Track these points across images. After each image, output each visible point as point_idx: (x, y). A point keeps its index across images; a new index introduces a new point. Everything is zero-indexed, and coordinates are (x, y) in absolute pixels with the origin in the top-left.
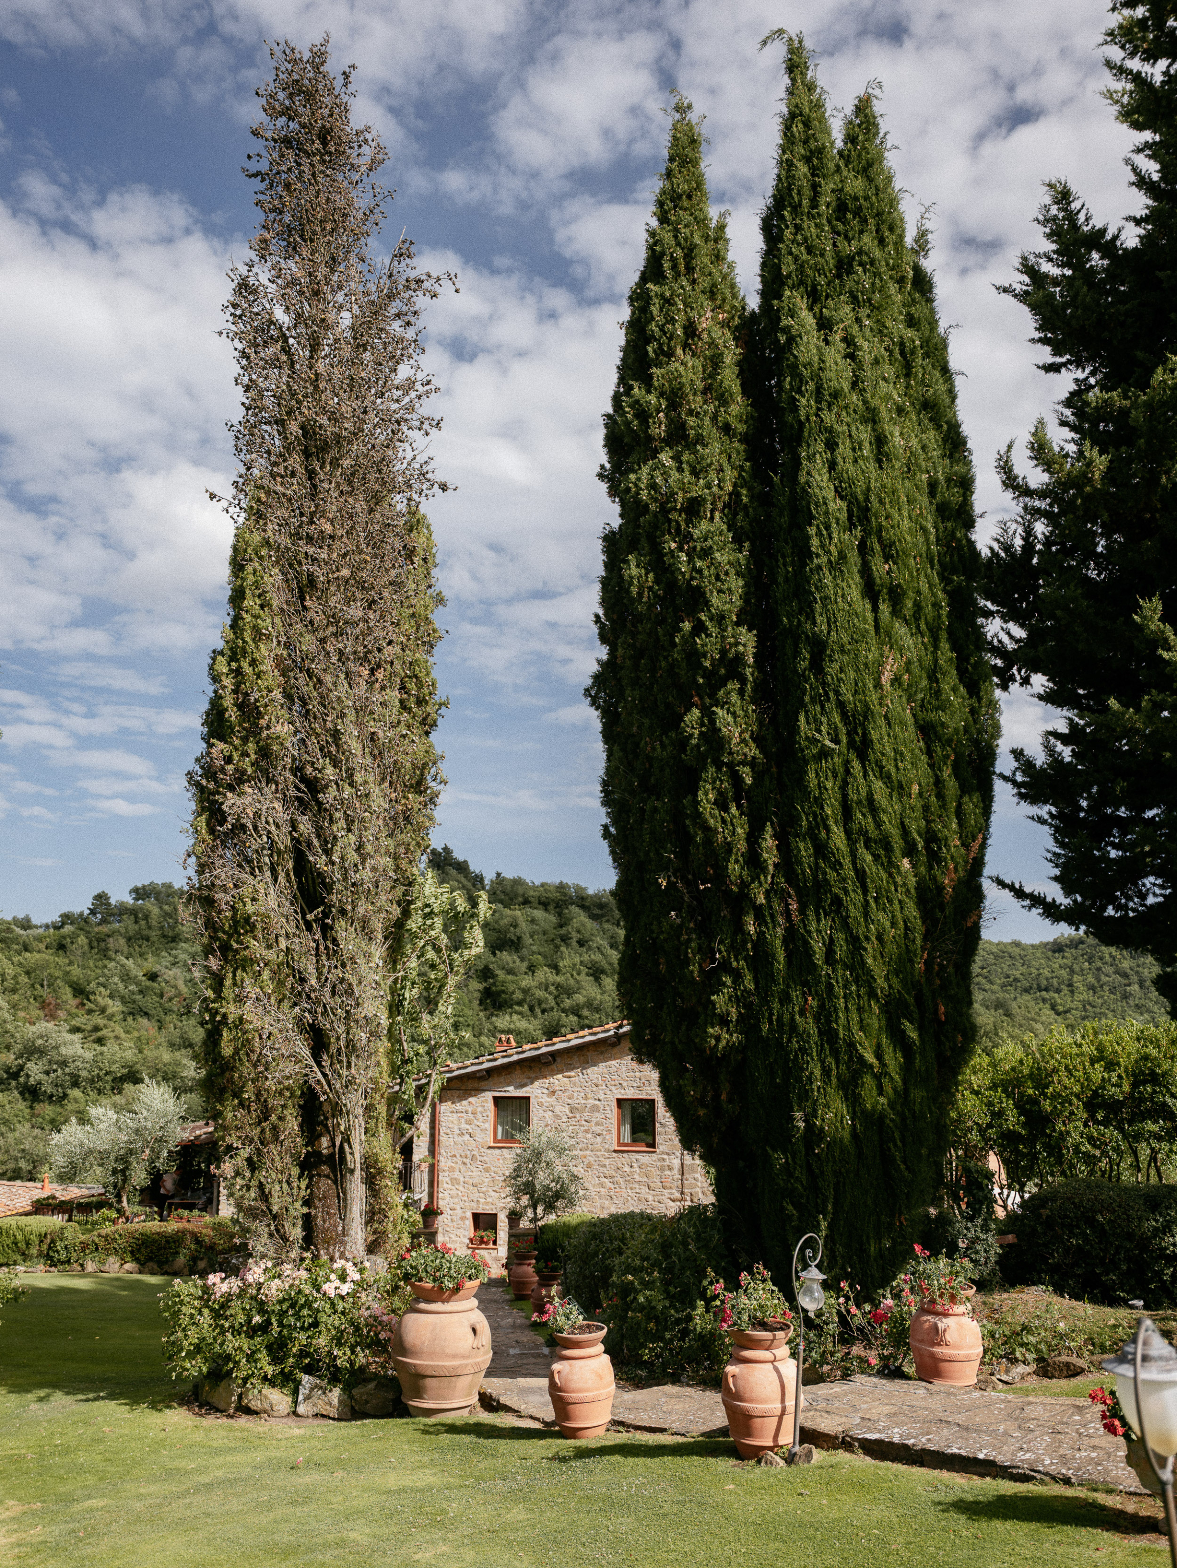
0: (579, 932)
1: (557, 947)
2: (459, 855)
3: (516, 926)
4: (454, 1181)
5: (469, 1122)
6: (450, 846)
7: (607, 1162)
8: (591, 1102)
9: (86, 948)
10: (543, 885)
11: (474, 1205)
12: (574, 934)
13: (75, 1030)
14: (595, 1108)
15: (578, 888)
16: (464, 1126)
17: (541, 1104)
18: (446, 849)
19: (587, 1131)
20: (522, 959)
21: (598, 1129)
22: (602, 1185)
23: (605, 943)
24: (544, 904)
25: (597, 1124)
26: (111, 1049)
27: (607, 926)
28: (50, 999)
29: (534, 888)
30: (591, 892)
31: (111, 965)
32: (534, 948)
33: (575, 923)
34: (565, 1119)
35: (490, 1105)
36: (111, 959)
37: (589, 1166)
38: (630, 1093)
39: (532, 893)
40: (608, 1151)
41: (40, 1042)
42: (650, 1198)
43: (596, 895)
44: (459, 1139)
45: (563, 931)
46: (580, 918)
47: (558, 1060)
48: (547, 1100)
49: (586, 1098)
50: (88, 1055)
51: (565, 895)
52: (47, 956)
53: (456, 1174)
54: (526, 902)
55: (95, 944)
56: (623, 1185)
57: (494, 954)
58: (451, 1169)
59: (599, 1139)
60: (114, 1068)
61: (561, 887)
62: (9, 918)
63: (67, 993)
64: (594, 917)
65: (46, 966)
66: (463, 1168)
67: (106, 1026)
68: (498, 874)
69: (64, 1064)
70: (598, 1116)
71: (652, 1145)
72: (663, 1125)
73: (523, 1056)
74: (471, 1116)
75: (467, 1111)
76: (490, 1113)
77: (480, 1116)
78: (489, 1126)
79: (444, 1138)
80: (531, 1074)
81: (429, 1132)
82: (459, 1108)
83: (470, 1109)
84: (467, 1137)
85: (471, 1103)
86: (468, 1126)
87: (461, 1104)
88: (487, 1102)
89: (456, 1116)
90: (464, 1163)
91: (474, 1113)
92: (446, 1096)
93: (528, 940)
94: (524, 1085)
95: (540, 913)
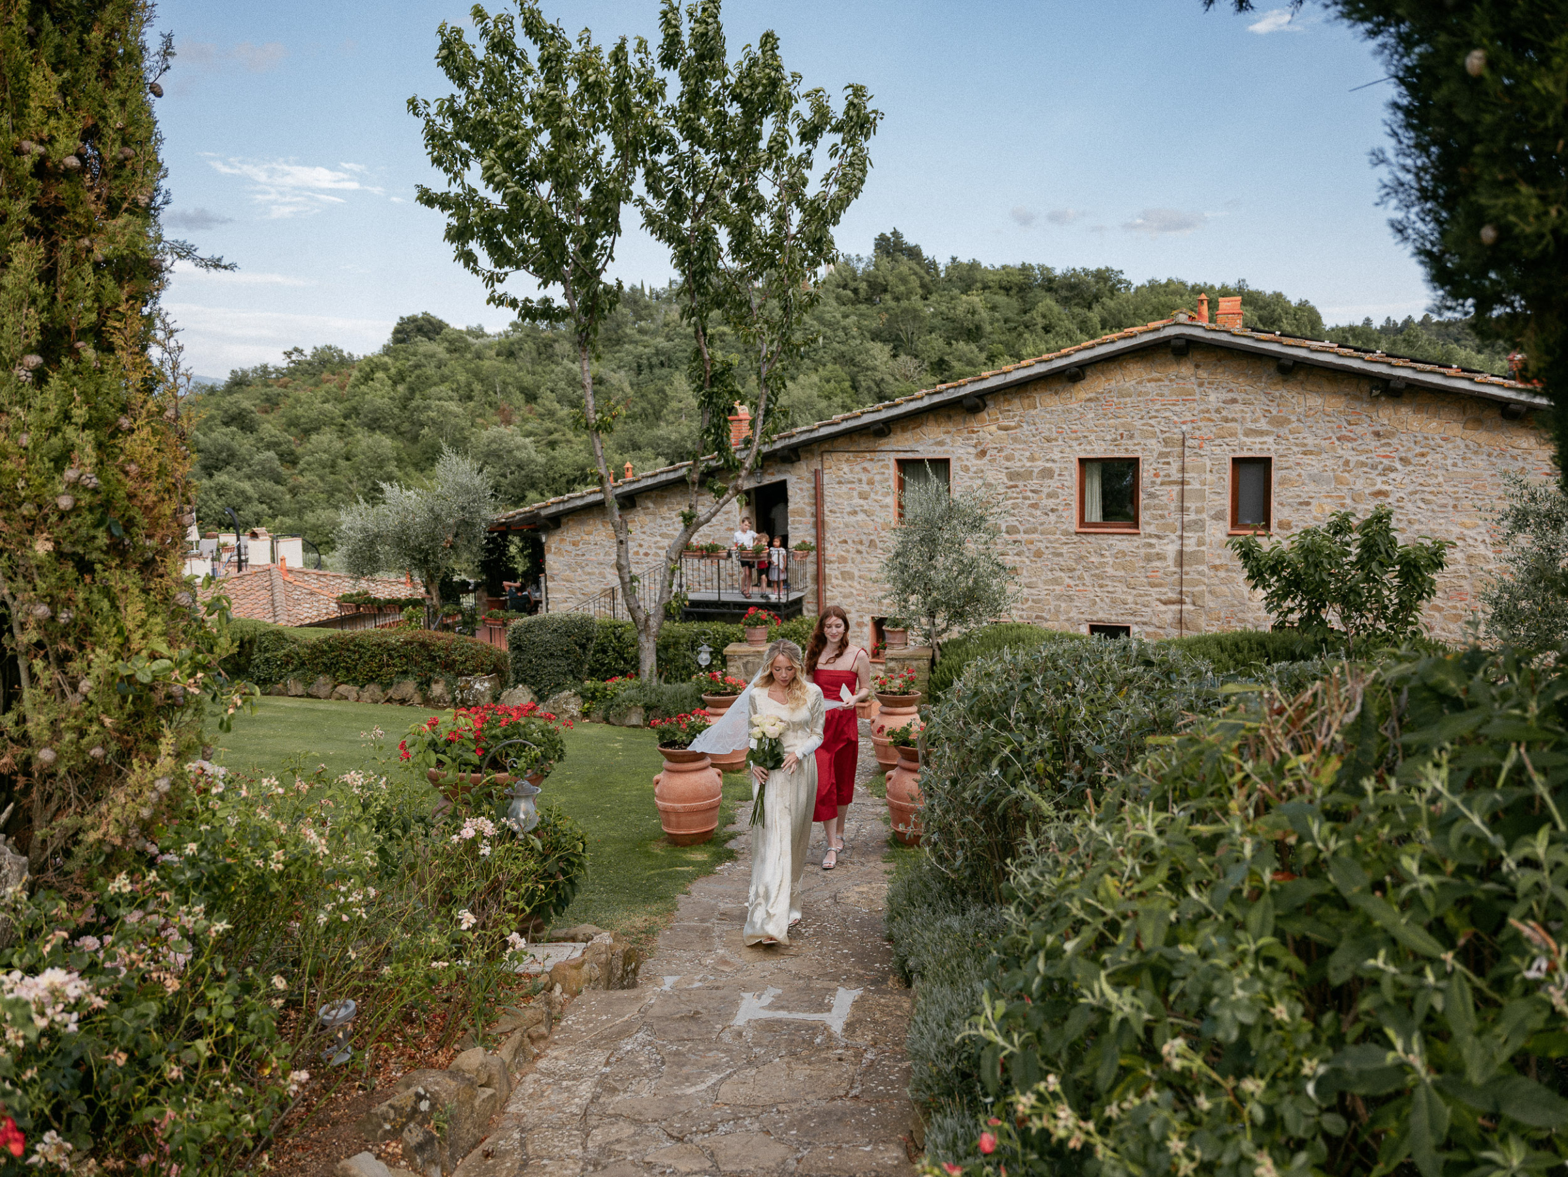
0: (1044, 316)
1: (1020, 335)
2: (910, 239)
3: (974, 313)
4: (847, 576)
5: (863, 496)
6: (899, 230)
7: (1064, 549)
8: (1040, 464)
9: (534, 354)
10: (1004, 267)
11: (875, 607)
12: (1039, 320)
13: (528, 434)
14: (1047, 473)
15: (1044, 269)
16: (857, 501)
17: (966, 469)
18: (895, 233)
19: (1034, 506)
20: (981, 350)
21: (1051, 503)
22: (1056, 581)
23: (1074, 327)
24: (1007, 289)
25: (1049, 496)
26: (561, 452)
27: (1077, 310)
28: (504, 405)
29: (995, 272)
30: (1058, 272)
31: (559, 369)
32: (995, 337)
33: (1041, 307)
34: (1001, 489)
35: (892, 472)
36: (558, 364)
37: (1039, 554)
38: (1100, 450)
39: (991, 277)
40: (1066, 533)
41: (494, 446)
42: (1130, 599)
43: (1065, 276)
44: (852, 519)
45: (1027, 317)
46: (1047, 303)
47: (990, 403)
48: (974, 463)
49: (1032, 459)
50: (541, 459)
51: (1028, 277)
52: (499, 363)
53: (849, 567)
54: (985, 287)
55: (542, 349)
56: (1088, 581)
57: (950, 344)
58: (842, 560)
59: (1053, 517)
60: (567, 471)
61: (1025, 269)
62: (463, 328)
63: (518, 398)
64: (1065, 302)
65: (499, 372)
66: (858, 557)
67: (556, 430)
68: (954, 259)
69: (520, 467)
70: (1054, 483)
71: (1136, 525)
72: (1151, 496)
73: (937, 399)
74: (866, 487)
75: (860, 481)
76: (893, 484)
77: (878, 487)
78: (891, 501)
79: (829, 518)
80: (951, 427)
81: (810, 510)
82: (849, 476)
83: (864, 477)
84: (861, 517)
85: (865, 469)
86: (862, 502)
87: (851, 471)
88: (887, 467)
89: (845, 488)
90: (859, 552)
91: (871, 482)
92: (831, 461)
93: (988, 328)
94: (941, 443)
95: (1001, 299)
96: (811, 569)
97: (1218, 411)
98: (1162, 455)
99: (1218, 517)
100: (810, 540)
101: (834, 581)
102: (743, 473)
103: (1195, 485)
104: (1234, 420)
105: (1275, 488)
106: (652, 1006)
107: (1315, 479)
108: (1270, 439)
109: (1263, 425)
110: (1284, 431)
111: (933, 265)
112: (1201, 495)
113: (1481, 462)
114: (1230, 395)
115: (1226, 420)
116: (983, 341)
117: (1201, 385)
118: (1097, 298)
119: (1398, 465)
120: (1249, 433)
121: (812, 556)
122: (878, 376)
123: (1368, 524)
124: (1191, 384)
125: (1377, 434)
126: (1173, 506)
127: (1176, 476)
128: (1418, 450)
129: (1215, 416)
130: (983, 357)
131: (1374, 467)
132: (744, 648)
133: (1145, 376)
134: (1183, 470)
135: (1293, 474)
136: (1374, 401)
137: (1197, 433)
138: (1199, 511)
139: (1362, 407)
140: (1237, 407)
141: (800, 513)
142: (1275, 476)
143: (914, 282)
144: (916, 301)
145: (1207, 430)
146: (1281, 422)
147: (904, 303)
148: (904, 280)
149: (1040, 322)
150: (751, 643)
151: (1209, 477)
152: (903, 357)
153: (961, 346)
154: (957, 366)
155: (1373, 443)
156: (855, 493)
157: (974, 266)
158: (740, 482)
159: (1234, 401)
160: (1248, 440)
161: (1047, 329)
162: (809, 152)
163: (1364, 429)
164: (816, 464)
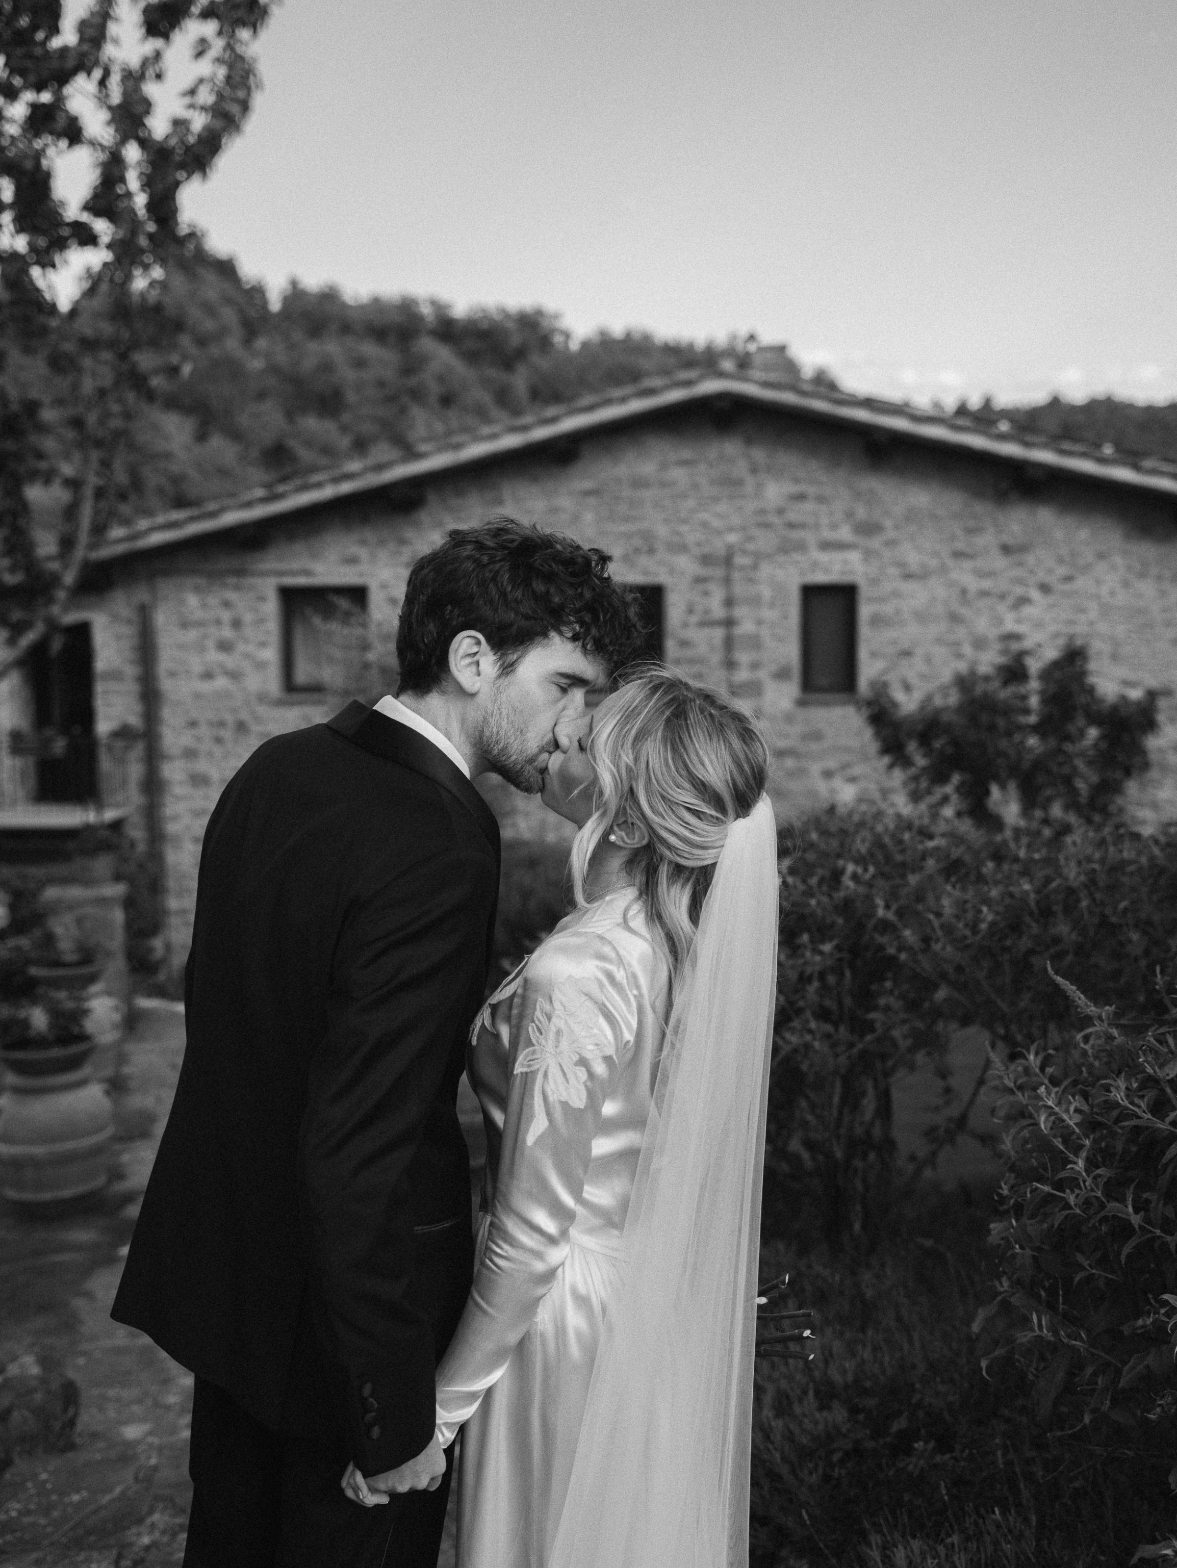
0: (441, 380)
1: (404, 408)
3: (330, 370)
5: (225, 646)
12: (433, 385)
16: (214, 656)
20: (343, 430)
24: (379, 335)
27: (491, 372)
29: (362, 307)
32: (365, 410)
33: (434, 365)
35: (271, 607)
44: (206, 687)
45: (413, 381)
46: (445, 359)
53: (202, 766)
54: (346, 332)
57: (292, 419)
58: (190, 754)
64: (472, 358)
66: (218, 751)
68: (294, 283)
72: (684, 644)
73: (346, 488)
74: (227, 633)
75: (218, 622)
76: (273, 626)
77: (248, 631)
78: (271, 655)
79: (166, 684)
80: (369, 534)
81: (131, 671)
82: (199, 614)
83: (226, 616)
84: (221, 683)
85: (227, 604)
86: (222, 657)
87: (204, 606)
88: (262, 599)
89: (192, 635)
90: (219, 740)
91: (236, 624)
92: (166, 587)
93: (351, 397)
94: (352, 561)
95: (369, 349)
96: (135, 770)
97: (780, 511)
98: (699, 580)
99: (782, 675)
100: (135, 720)
101: (178, 790)
102: (61, 595)
103: (746, 627)
104: (802, 526)
105: (864, 631)
106: (155, 1468)
107: (921, 617)
108: (854, 557)
109: (845, 533)
110: (875, 543)
111: (257, 292)
112: (755, 643)
113: (1147, 588)
114: (794, 489)
115: (791, 526)
116: (346, 417)
117: (754, 470)
118: (520, 354)
119: (1035, 594)
120: (826, 546)
121: (138, 750)
122: (175, 468)
123: (1056, 665)
124: (741, 468)
125: (1006, 549)
126: (716, 658)
127: (718, 611)
128: (1061, 571)
129: (776, 520)
130: (345, 442)
131: (1002, 597)
132: (75, 892)
133: (672, 456)
134: (729, 602)
135: (888, 609)
136: (1001, 498)
137: (751, 547)
138: (755, 666)
139: (981, 508)
140: (808, 506)
141: (115, 676)
142: (865, 611)
143: (229, 315)
144: (232, 345)
145: (765, 541)
146: (868, 529)
147: (214, 351)
148: (210, 310)
149: (434, 389)
150: (87, 882)
151: (768, 614)
152: (217, 442)
153: (312, 423)
154: (305, 455)
155: (1000, 562)
156: (210, 644)
157: (330, 296)
158: (55, 610)
159: (801, 497)
160: (824, 557)
161: (447, 400)
162: (158, 55)
163: (987, 539)
164: (142, 595)
